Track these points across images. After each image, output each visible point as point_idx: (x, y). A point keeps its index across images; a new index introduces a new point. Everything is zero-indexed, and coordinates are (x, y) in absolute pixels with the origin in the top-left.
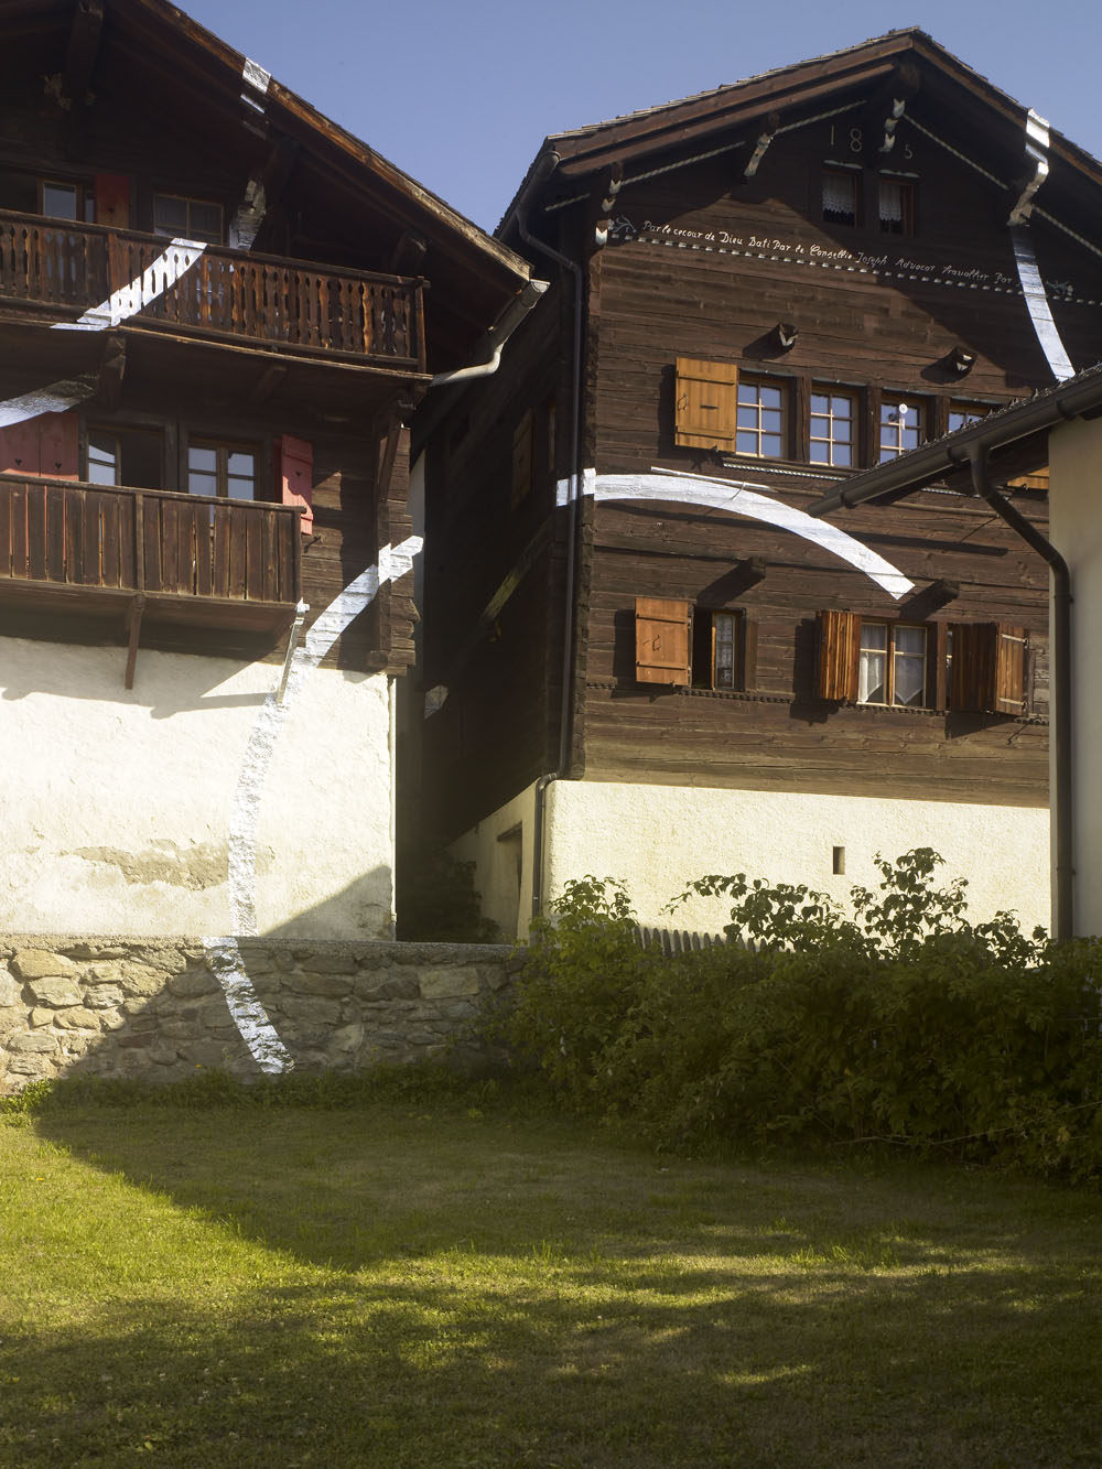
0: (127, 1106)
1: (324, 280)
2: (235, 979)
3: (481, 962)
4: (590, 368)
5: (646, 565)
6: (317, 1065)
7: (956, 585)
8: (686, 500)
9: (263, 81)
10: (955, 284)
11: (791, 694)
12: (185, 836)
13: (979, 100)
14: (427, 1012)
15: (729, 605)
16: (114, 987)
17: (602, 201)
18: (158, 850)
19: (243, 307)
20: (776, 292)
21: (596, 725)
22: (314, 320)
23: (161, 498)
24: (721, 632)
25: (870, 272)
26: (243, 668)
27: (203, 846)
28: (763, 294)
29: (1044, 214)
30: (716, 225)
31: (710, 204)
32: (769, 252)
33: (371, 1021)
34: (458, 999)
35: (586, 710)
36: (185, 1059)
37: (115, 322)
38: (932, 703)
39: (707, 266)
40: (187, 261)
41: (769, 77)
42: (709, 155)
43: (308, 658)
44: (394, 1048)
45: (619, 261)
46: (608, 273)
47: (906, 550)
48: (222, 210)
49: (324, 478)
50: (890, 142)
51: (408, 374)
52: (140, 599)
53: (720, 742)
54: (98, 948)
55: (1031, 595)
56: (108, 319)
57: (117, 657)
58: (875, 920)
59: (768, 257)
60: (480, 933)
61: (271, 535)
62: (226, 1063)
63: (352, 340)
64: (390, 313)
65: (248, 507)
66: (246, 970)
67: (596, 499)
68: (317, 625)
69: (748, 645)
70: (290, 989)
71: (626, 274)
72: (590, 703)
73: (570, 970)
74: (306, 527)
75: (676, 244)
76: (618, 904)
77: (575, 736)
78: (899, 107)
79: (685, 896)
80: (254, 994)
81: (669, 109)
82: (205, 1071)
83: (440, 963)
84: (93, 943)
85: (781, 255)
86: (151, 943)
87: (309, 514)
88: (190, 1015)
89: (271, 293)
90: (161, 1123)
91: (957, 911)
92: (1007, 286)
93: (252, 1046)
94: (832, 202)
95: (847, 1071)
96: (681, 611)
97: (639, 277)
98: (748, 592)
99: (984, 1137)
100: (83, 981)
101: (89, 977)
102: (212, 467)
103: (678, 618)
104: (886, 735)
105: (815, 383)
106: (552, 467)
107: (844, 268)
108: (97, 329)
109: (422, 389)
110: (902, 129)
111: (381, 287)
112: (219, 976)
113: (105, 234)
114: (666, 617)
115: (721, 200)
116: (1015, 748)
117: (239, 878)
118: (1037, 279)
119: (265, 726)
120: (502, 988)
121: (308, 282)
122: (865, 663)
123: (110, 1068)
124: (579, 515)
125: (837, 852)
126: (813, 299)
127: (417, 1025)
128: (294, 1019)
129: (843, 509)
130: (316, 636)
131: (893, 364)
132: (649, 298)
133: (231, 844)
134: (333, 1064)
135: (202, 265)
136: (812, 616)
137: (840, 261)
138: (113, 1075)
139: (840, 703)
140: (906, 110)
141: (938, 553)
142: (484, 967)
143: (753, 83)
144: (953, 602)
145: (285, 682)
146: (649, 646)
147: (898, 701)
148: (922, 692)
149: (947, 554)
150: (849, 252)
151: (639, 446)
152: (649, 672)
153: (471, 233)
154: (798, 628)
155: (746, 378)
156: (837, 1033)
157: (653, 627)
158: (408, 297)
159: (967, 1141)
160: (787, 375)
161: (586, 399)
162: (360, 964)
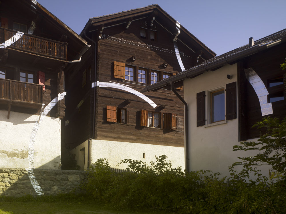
0: (11, 202)
1: (47, 42)
2: (32, 177)
3: (80, 174)
4: (98, 62)
5: (109, 99)
6: (49, 194)
7: (165, 106)
8: (116, 88)
9: (36, 3)
10: (164, 51)
11: (135, 125)
12: (20, 149)
13: (168, 18)
14: (70, 184)
15: (124, 108)
16: (8, 178)
17: (100, 31)
18: (14, 151)
19: (32, 46)
20: (132, 50)
21: (99, 129)
22: (45, 49)
23: (15, 82)
24: (122, 113)
25: (149, 48)
26: (31, 116)
27: (23, 150)
28: (130, 50)
29: (179, 40)
30: (121, 37)
31: (120, 33)
32: (131, 43)
33: (59, 185)
34: (76, 181)
35: (98, 126)
36: (22, 192)
37: (6, 47)
38: (160, 127)
39: (119, 45)
40: (20, 36)
41: (131, 11)
42: (120, 24)
43: (44, 114)
44: (63, 190)
45: (103, 42)
46: (101, 44)
47: (156, 99)
48: (27, 26)
49: (47, 80)
50: (152, 24)
51: (64, 61)
52: (11, 102)
53: (123, 133)
54: (5, 170)
55: (177, 108)
56: (5, 46)
57: (6, 113)
58: (155, 168)
59: (131, 44)
60: (77, 168)
61: (37, 90)
62: (31, 193)
63: (53, 54)
64: (60, 49)
65: (33, 84)
66: (34, 175)
67: (99, 86)
68: (46, 108)
69: (127, 115)
70: (43, 179)
71: (104, 45)
72: (98, 125)
73: (98, 176)
74: (44, 89)
75: (114, 40)
76: (106, 163)
77: (96, 131)
78: (154, 18)
79: (121, 163)
80: (36, 180)
81: (113, 15)
82: (26, 195)
83: (72, 174)
84: (3, 170)
85: (133, 43)
86: (15, 169)
87: (44, 87)
88: (23, 184)
89: (37, 43)
90: (18, 205)
91: (170, 166)
92: (173, 52)
93: (36, 190)
94: (142, 34)
95: (151, 195)
96: (115, 108)
97: (107, 45)
98: (127, 105)
99: (176, 208)
100: (1, 177)
101: (3, 176)
102: (25, 76)
103: (115, 110)
104: (152, 133)
105: (139, 68)
106: (90, 80)
107: (144, 47)
108: (2, 48)
109: (67, 64)
110: (154, 22)
111: (59, 44)
112: (29, 176)
113: (4, 29)
114: (112, 109)
115: (122, 33)
116: (175, 136)
117: (31, 157)
118: (178, 51)
119: (36, 127)
120: (84, 179)
121: (44, 42)
122: (148, 119)
123: (7, 194)
124: (96, 90)
125: (144, 154)
126: (139, 52)
127: (68, 186)
128: (44, 185)
129: (147, 92)
130: (46, 110)
131: (153, 65)
132: (109, 49)
133: (29, 150)
134: (51, 194)
135: (23, 37)
136: (139, 110)
137: (144, 45)
138: (8, 196)
139: (144, 127)
140: (155, 19)
141: (161, 100)
142: (81, 175)
143: (128, 12)
144: (164, 109)
145: (39, 119)
146: (109, 115)
147: (154, 127)
148: (158, 125)
149: (163, 100)
150: (145, 44)
151: (107, 77)
152: (109, 120)
153: (76, 35)
154: (136, 112)
155: (127, 66)
156: (150, 188)
157: (110, 111)
158: (64, 46)
159: (173, 208)
160: (134, 65)
161: (97, 68)
162: (57, 174)
